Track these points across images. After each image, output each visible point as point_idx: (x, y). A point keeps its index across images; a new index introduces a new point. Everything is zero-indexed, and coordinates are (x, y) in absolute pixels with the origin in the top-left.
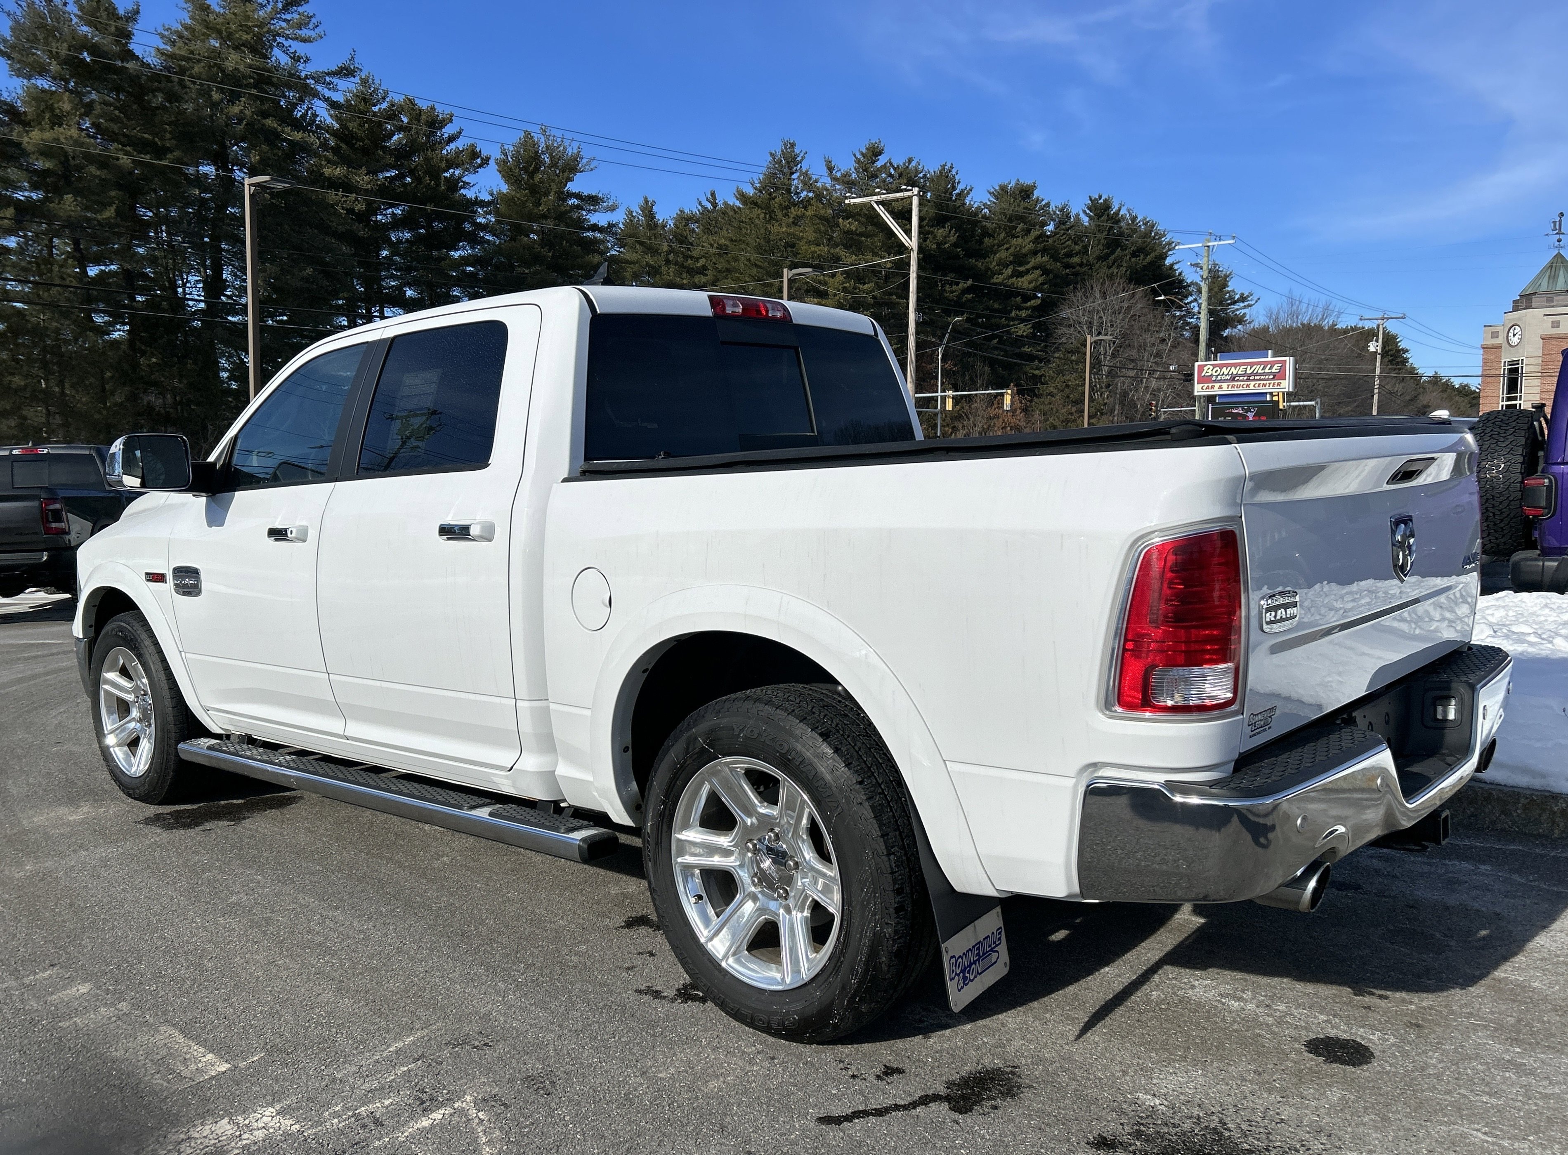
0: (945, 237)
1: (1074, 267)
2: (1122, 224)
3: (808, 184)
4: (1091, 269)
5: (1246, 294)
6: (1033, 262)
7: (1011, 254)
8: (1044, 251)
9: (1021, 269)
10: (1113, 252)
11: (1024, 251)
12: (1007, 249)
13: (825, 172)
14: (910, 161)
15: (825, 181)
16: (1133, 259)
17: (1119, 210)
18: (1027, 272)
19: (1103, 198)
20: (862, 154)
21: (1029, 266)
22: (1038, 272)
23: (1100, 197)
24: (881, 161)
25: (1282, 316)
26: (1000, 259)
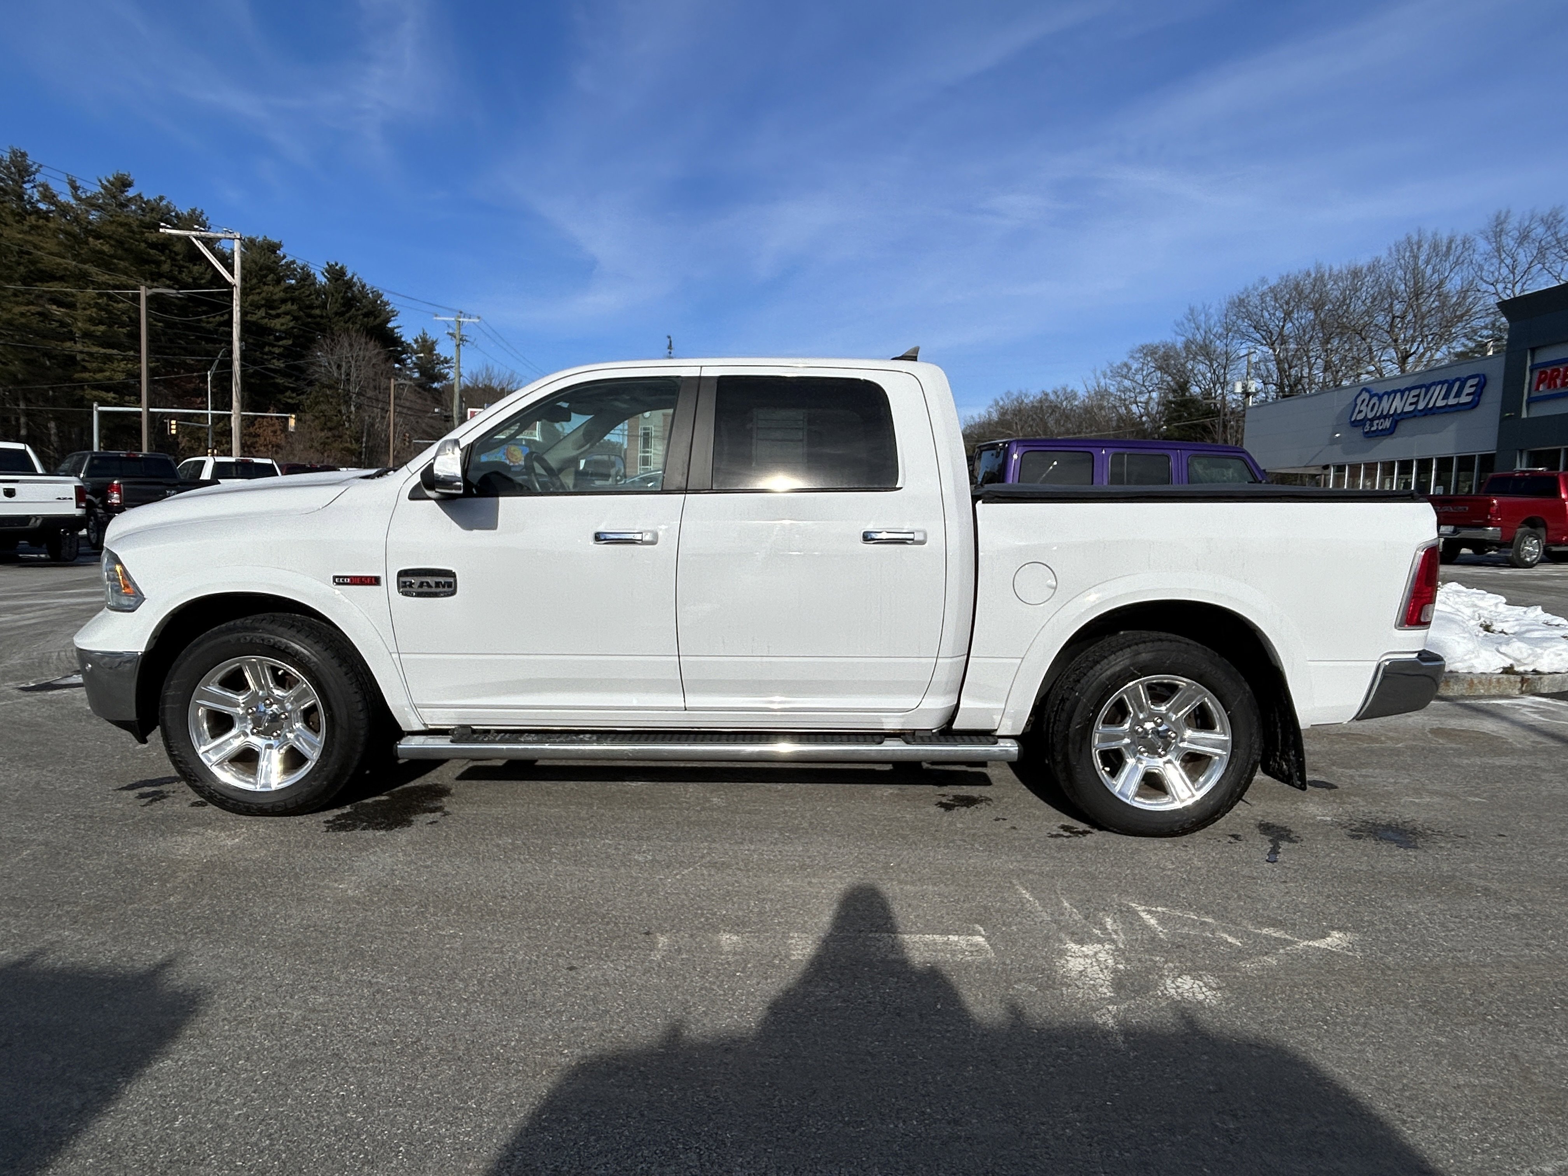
0: (202, 273)
1: (315, 318)
2: (355, 289)
3: (48, 196)
4: (330, 321)
5: (449, 358)
6: (283, 308)
7: (263, 298)
8: (293, 300)
9: (273, 312)
10: (347, 312)
11: (275, 297)
12: (259, 294)
13: (68, 189)
14: (161, 198)
15: (65, 197)
16: (366, 319)
17: (353, 277)
18: (278, 316)
19: (340, 265)
20: (108, 181)
21: (279, 311)
22: (289, 317)
23: (337, 264)
24: (131, 193)
25: (480, 379)
26: (253, 301)
